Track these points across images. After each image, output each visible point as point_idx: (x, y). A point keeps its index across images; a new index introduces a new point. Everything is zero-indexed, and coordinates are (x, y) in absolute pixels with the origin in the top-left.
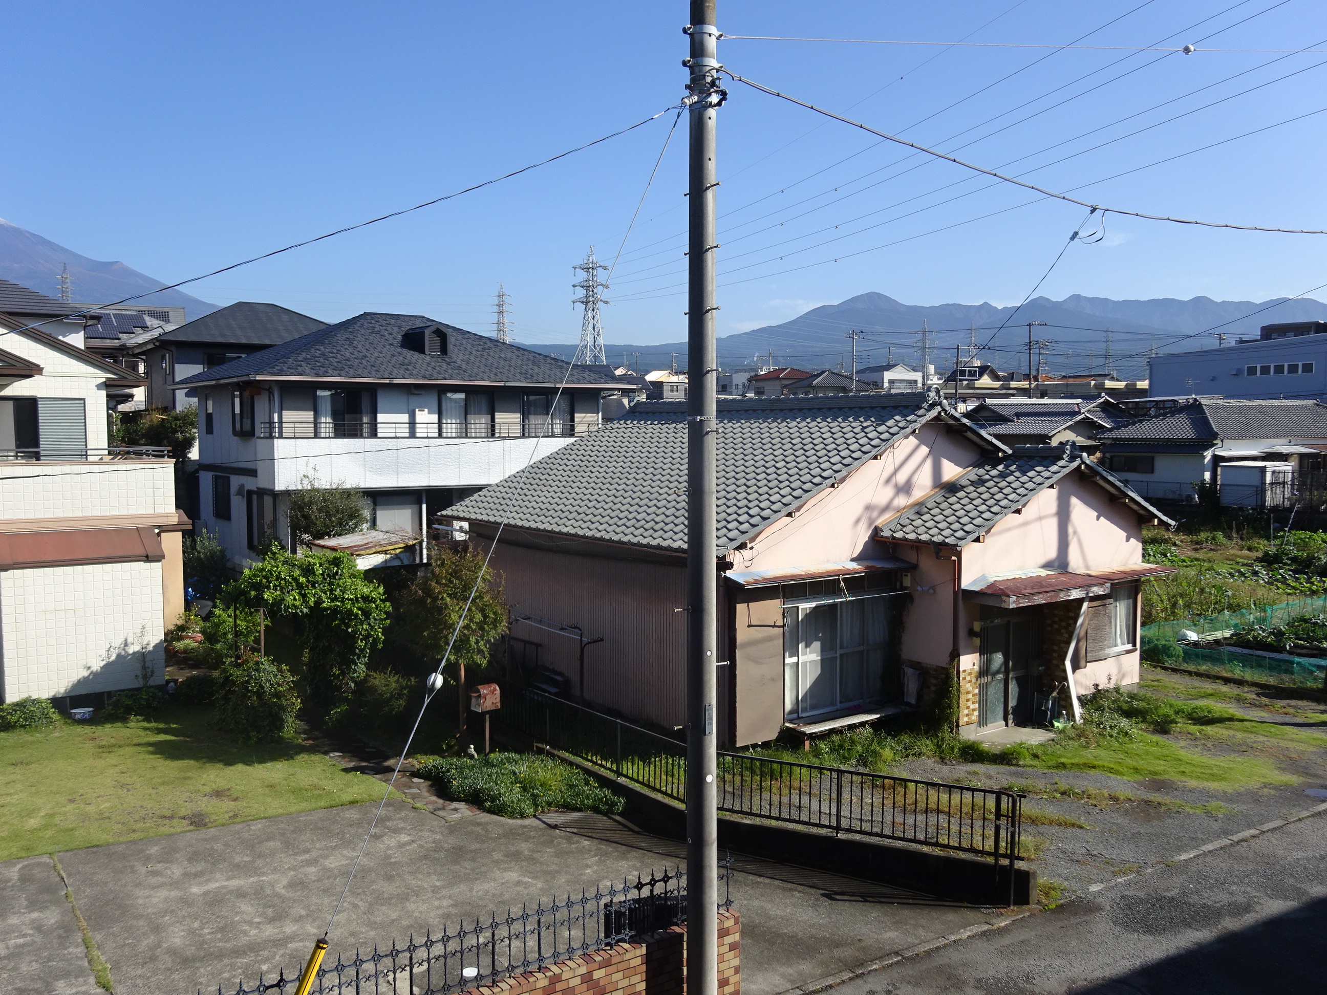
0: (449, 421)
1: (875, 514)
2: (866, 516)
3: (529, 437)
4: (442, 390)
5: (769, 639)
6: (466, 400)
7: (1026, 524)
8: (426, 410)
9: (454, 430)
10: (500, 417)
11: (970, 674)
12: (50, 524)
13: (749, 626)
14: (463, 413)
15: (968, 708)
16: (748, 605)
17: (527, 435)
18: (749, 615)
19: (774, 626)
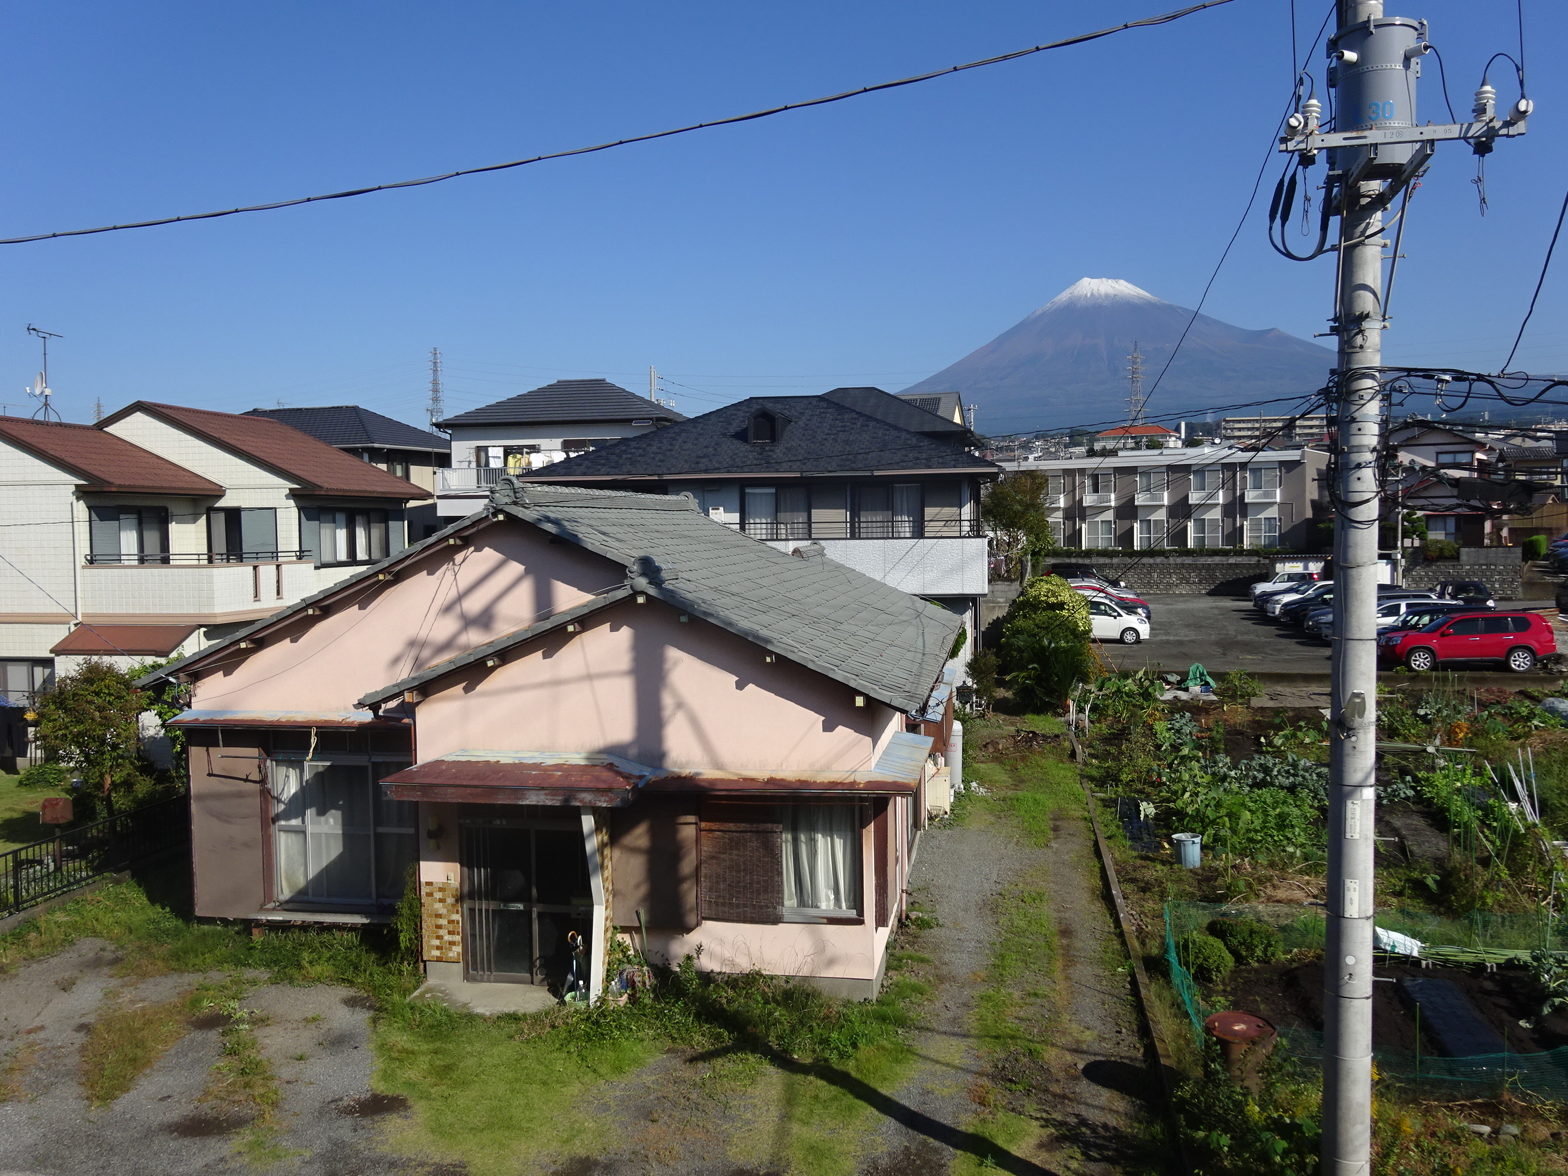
0: (758, 521)
1: (426, 653)
2: (413, 653)
3: (860, 538)
4: (743, 484)
5: (241, 795)
6: (776, 494)
7: (557, 683)
8: (722, 509)
9: (764, 531)
10: (817, 514)
11: (441, 890)
12: (121, 619)
13: (209, 775)
14: (773, 510)
15: (439, 937)
16: (207, 750)
17: (857, 535)
18: (209, 762)
19: (246, 780)
